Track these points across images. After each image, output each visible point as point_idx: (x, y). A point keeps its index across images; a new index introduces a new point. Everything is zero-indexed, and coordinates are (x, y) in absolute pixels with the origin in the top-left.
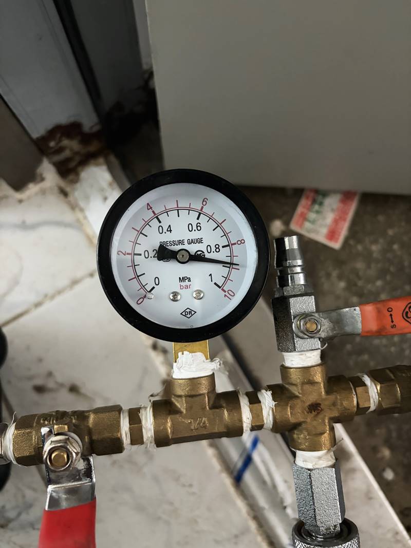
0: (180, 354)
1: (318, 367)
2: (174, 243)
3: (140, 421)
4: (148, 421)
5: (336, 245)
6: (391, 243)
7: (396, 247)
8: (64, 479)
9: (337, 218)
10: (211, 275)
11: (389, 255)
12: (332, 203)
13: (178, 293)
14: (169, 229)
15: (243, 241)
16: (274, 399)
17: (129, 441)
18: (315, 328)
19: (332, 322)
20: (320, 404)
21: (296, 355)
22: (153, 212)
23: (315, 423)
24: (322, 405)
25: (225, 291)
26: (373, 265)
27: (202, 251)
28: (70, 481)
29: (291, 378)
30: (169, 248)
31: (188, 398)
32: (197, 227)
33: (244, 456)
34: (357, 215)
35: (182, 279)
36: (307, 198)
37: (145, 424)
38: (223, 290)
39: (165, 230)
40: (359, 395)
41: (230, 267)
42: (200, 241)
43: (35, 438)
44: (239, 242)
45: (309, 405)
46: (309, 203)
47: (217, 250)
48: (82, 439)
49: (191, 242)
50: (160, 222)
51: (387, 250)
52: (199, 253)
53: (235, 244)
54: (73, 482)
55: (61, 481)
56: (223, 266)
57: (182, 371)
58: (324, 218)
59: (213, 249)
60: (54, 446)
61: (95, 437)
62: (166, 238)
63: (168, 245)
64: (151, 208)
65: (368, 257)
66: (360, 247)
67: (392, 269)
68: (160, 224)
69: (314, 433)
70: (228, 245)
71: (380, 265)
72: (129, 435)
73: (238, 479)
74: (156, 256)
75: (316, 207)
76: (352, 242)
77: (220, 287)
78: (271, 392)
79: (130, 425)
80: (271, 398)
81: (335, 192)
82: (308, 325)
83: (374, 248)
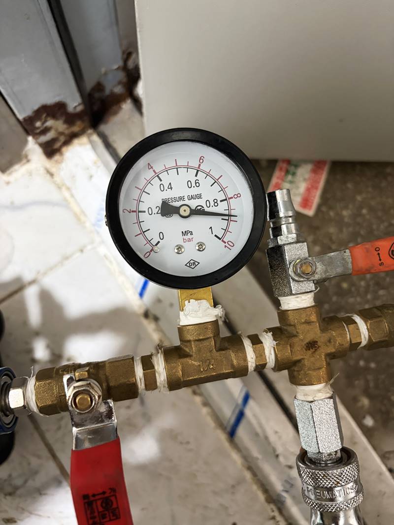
0: (186, 302)
1: (313, 308)
2: (176, 200)
3: (153, 367)
4: (160, 365)
5: (310, 212)
6: (361, 207)
7: (364, 211)
8: (88, 421)
9: (310, 186)
10: (211, 228)
11: (359, 220)
12: (304, 172)
13: (182, 246)
14: (170, 187)
15: (239, 195)
16: (275, 339)
17: (143, 385)
18: (311, 270)
19: (324, 265)
20: (317, 342)
21: (293, 298)
22: (154, 171)
23: (312, 359)
24: (319, 342)
25: (225, 243)
26: (345, 230)
27: (202, 206)
28: (93, 423)
29: (289, 320)
30: (171, 204)
31: (197, 343)
32: (196, 184)
33: (237, 412)
34: (328, 182)
35: (185, 233)
36: (281, 169)
37: (158, 369)
38: (223, 241)
39: (166, 188)
40: (350, 332)
41: (228, 220)
42: (199, 196)
43: (56, 387)
44: (236, 196)
45: (307, 343)
46: (283, 174)
47: (216, 204)
48: (101, 385)
49: (191, 198)
50: (161, 180)
51: (357, 215)
52: (199, 208)
53: (232, 198)
54: (96, 424)
55: (85, 423)
56: (222, 219)
57: (189, 318)
58: (298, 188)
59: (212, 203)
60: (77, 390)
61: (112, 384)
62: (167, 195)
63: (170, 201)
64: (152, 167)
65: (340, 223)
66: (332, 214)
67: (362, 232)
68: (161, 183)
69: (313, 368)
70: (226, 200)
71: (351, 229)
72: (143, 380)
73: (232, 434)
74: (160, 212)
75: (290, 177)
76: (324, 209)
77: (220, 239)
78: (271, 333)
79: (144, 370)
80: (272, 338)
81: (306, 161)
82: (304, 268)
83: (345, 213)
